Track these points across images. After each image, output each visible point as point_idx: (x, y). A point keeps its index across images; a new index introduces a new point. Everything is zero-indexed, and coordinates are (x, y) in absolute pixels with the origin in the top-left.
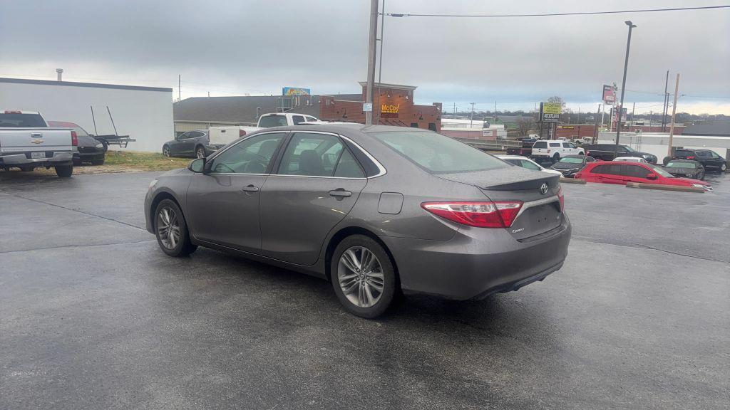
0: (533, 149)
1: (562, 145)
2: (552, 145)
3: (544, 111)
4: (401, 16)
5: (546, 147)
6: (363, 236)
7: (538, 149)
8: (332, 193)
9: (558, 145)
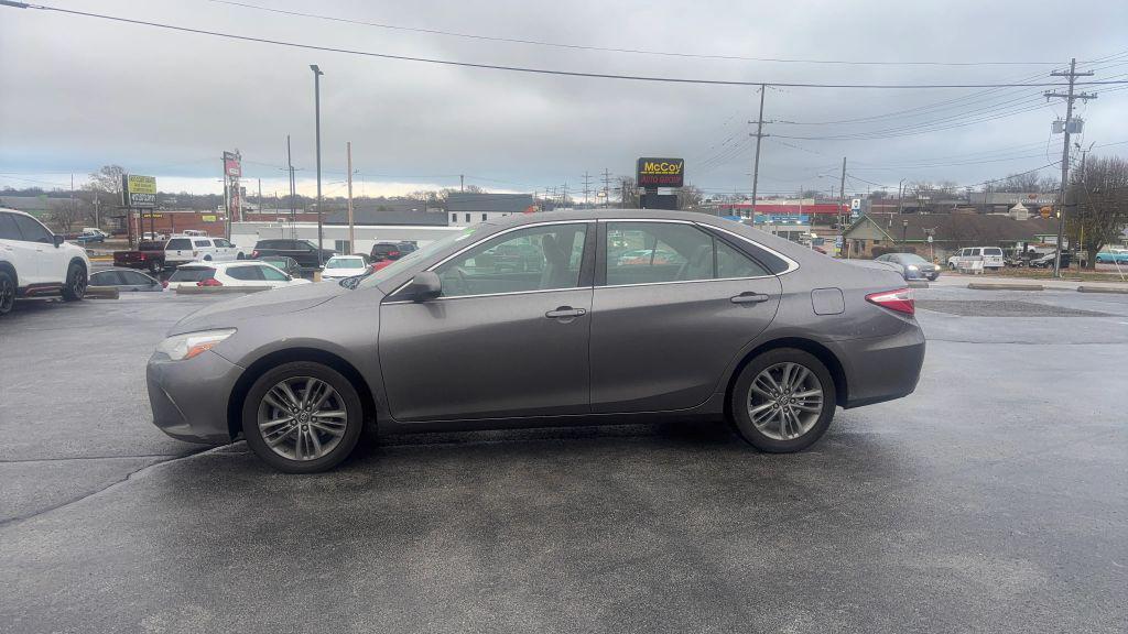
0: (167, 252)
1: (212, 243)
2: (199, 244)
3: (130, 190)
4: (25, 6)
5: (190, 248)
6: (789, 349)
7: (176, 252)
8: (734, 300)
9: (207, 243)
